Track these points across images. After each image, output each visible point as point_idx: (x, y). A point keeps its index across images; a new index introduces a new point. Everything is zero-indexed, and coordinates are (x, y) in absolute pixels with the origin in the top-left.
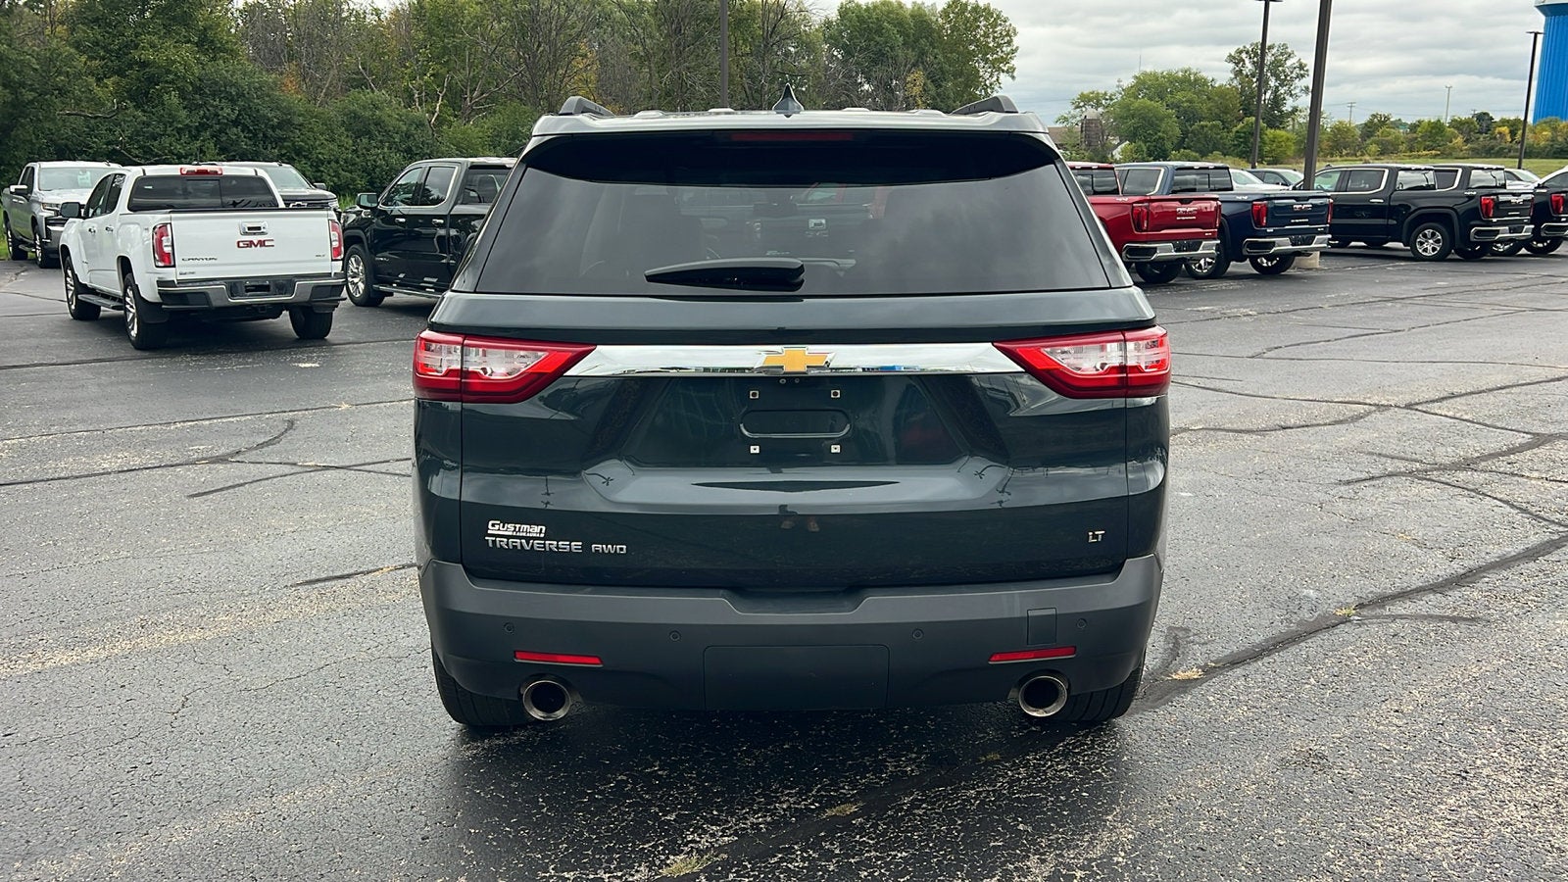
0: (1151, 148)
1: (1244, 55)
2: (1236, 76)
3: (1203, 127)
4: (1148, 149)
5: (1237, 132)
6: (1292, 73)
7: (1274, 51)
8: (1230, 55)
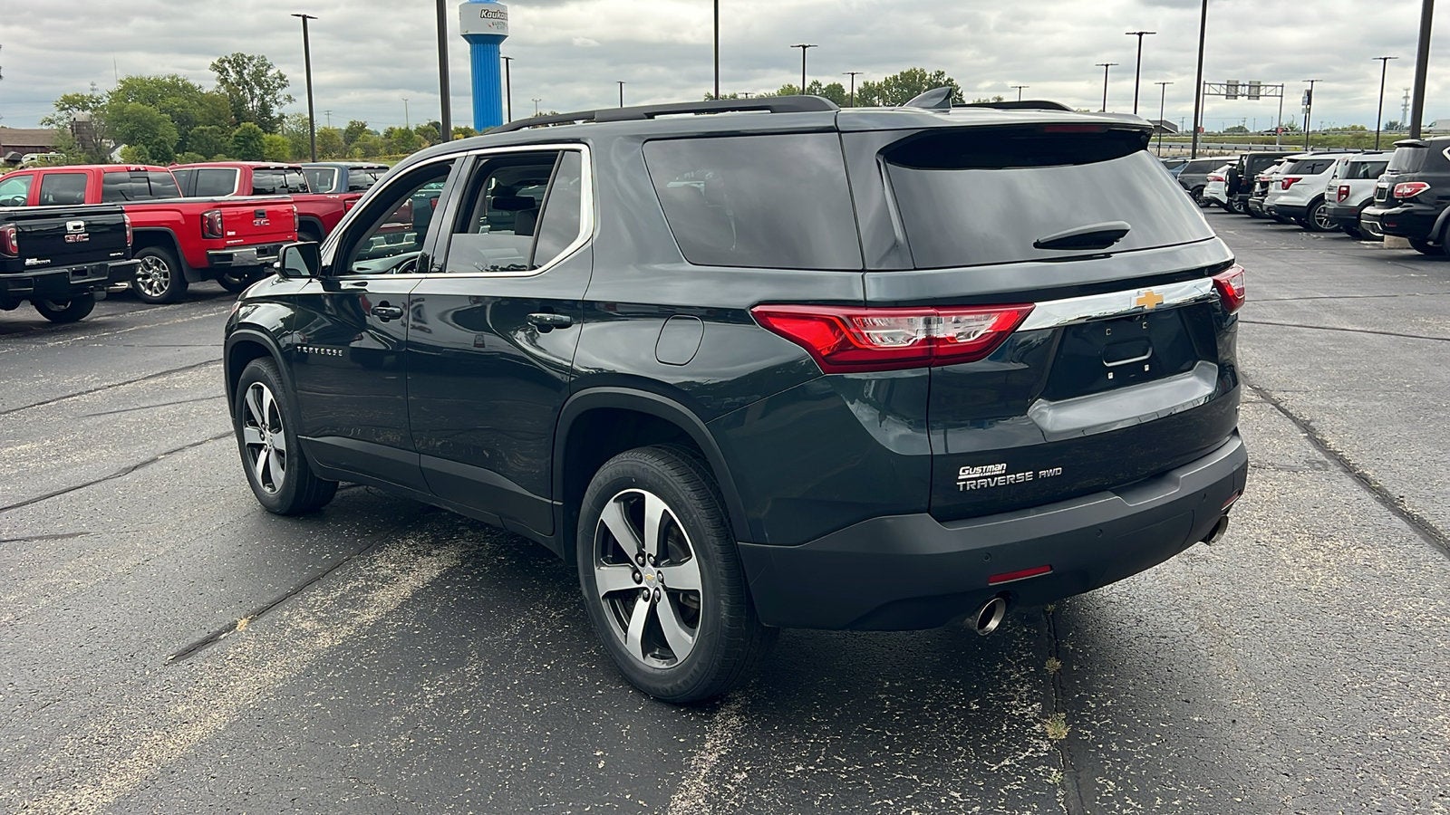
0: (154, 151)
1: (227, 65)
2: (222, 84)
3: (202, 131)
4: (151, 151)
5: (236, 136)
6: (274, 82)
7: (255, 62)
8: (213, 64)
